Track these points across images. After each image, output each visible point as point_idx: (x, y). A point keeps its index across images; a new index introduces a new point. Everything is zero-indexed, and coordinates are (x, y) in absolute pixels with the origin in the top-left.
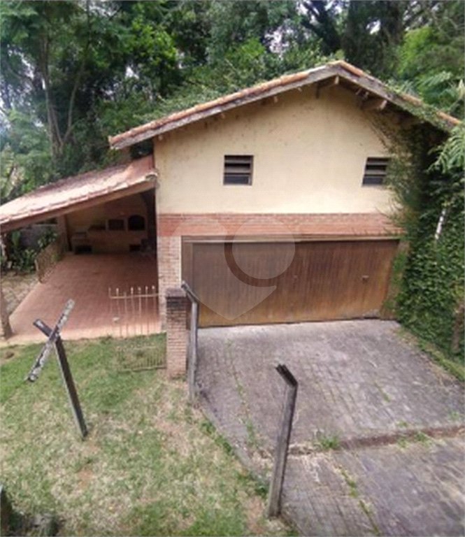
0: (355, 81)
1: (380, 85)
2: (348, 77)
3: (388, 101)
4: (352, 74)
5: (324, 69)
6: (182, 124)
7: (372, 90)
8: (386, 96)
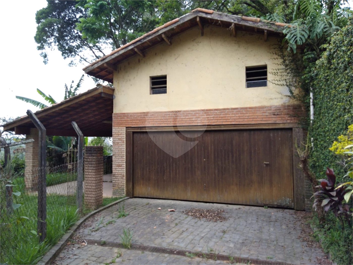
0: (209, 16)
1: (226, 16)
2: (204, 15)
3: (235, 24)
4: (207, 13)
5: (189, 15)
6: (114, 57)
7: (221, 19)
8: (232, 21)
